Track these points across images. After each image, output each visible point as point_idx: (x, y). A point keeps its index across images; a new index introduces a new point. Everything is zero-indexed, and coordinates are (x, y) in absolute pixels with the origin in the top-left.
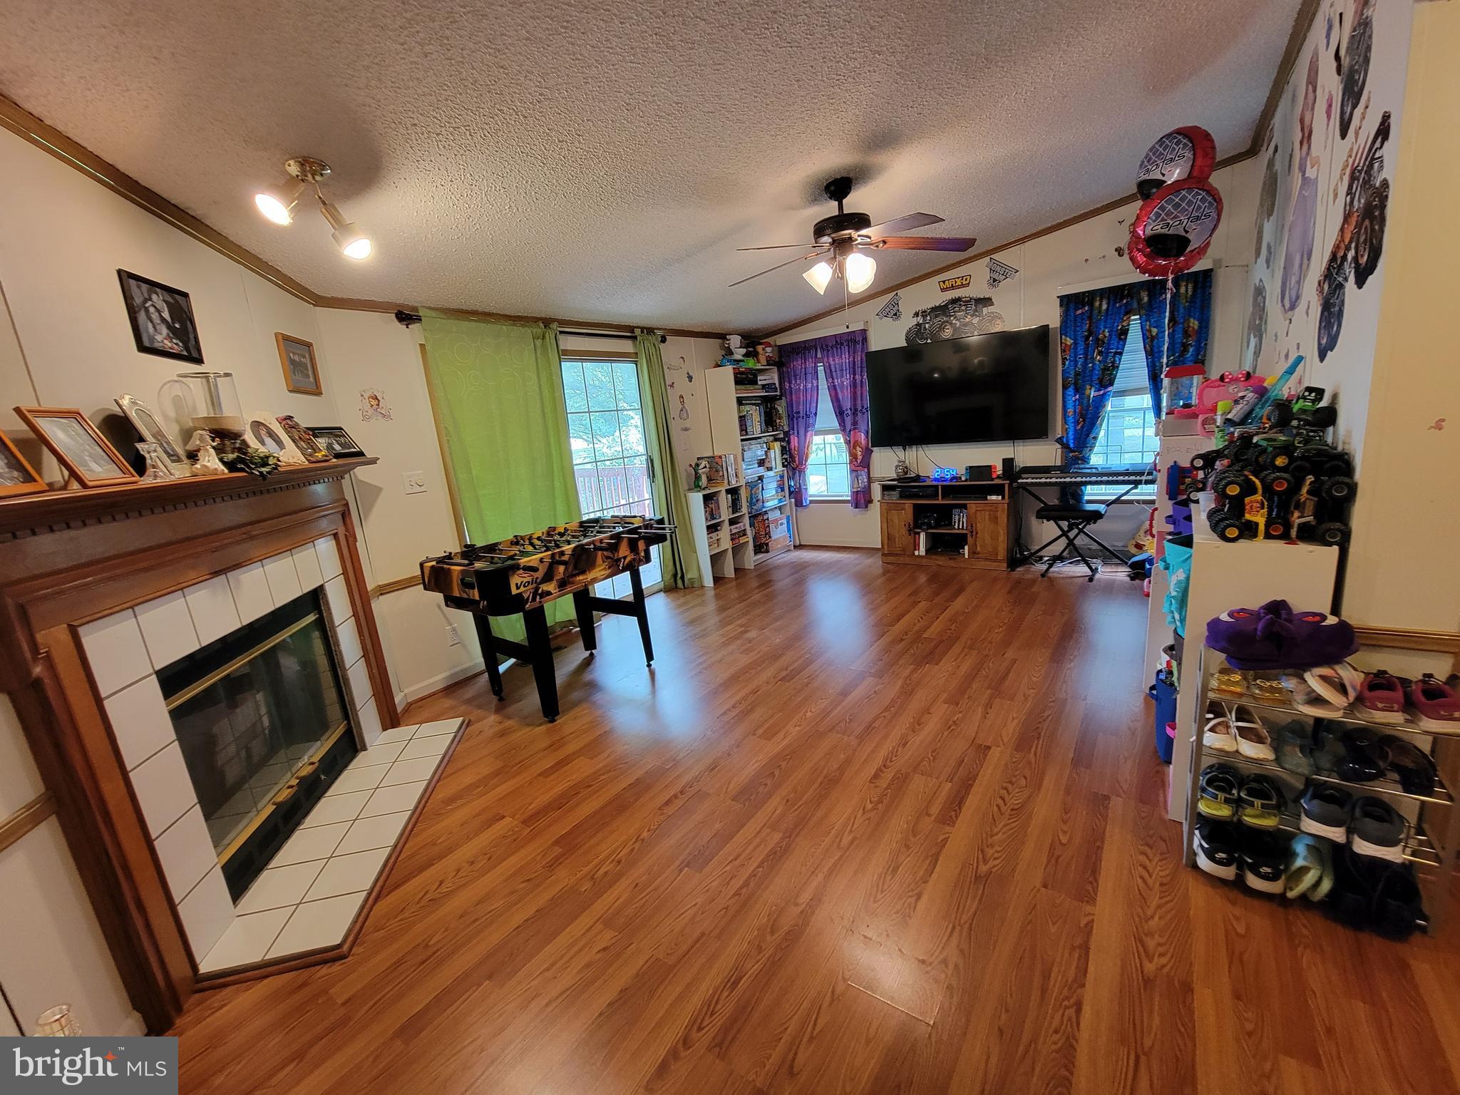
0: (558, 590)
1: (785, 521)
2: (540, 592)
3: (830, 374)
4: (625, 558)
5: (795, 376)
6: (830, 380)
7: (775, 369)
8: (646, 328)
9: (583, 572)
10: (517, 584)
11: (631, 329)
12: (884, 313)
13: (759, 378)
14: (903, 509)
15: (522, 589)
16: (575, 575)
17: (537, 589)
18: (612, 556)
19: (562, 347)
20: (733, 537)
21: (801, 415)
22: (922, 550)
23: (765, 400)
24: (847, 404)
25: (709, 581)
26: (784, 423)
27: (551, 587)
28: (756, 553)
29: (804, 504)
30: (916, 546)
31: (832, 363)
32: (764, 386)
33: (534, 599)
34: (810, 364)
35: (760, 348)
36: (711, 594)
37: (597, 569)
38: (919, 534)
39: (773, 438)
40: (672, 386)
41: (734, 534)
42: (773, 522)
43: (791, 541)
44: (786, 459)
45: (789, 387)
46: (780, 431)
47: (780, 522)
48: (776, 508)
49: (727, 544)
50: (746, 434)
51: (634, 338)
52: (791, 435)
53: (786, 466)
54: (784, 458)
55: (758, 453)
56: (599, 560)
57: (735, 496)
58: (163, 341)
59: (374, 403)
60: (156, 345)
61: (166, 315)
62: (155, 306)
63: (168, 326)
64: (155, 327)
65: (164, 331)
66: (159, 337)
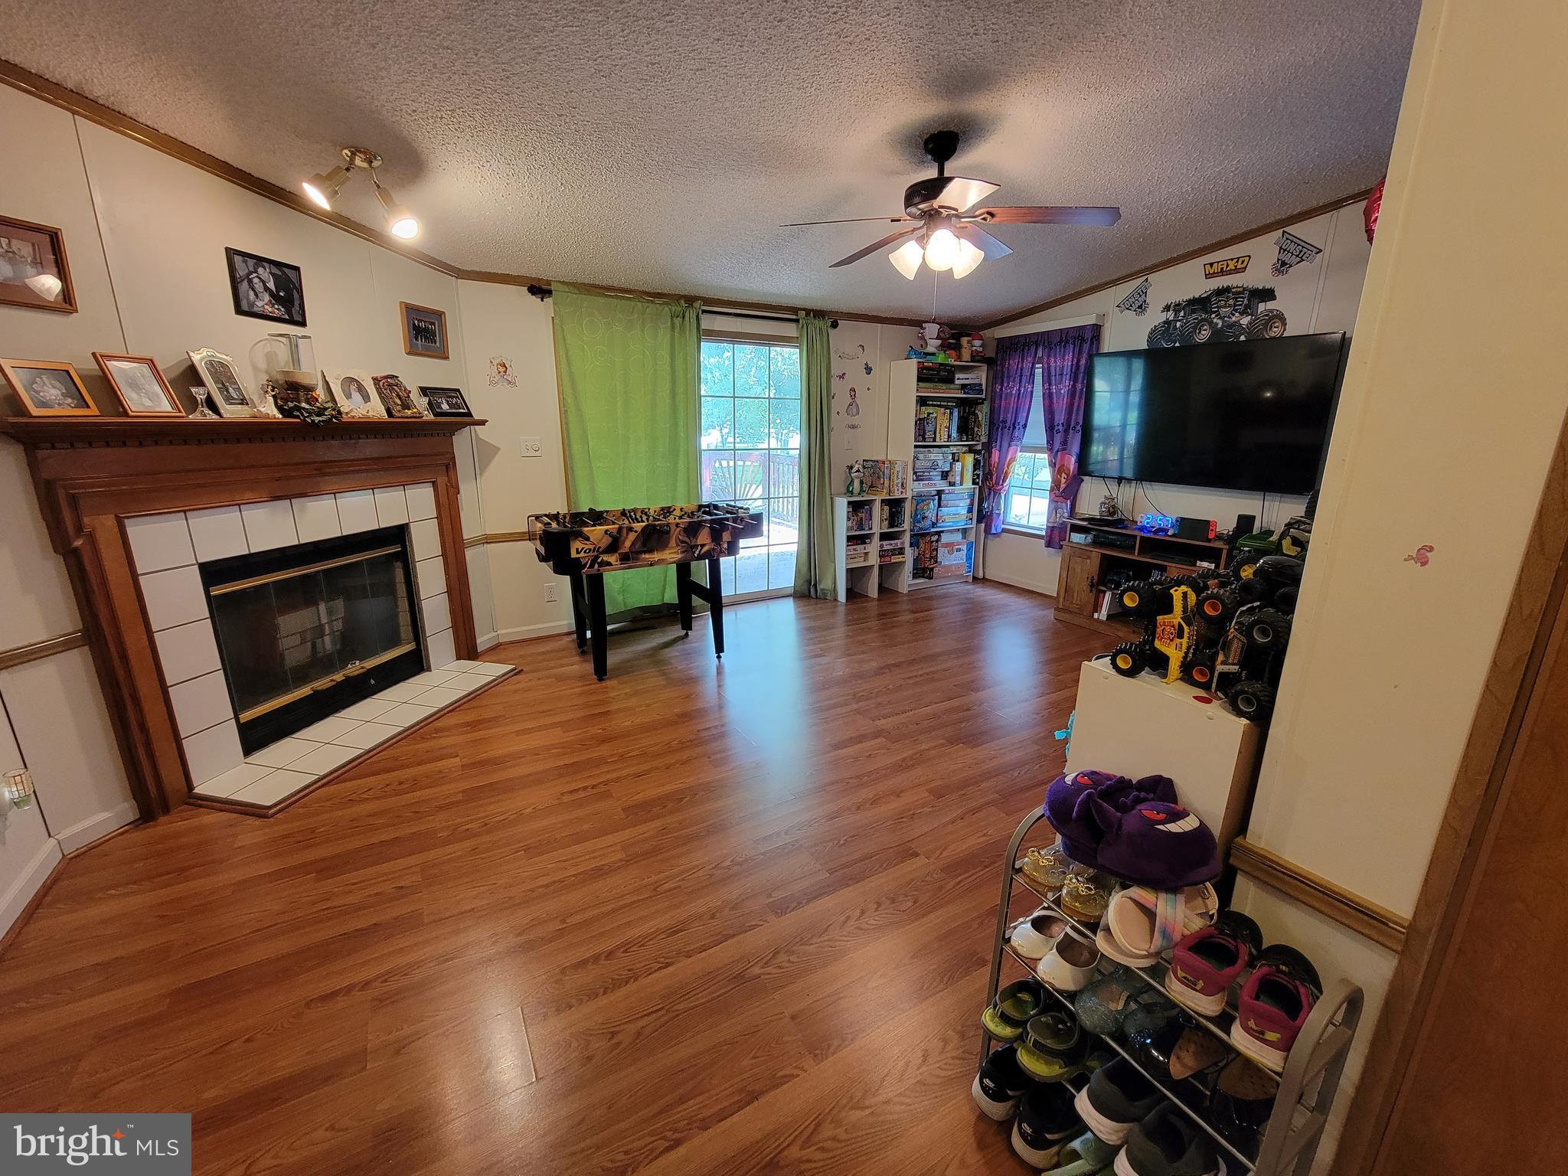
0: (619, 562)
1: (964, 547)
2: (599, 560)
3: (1047, 379)
4: (703, 546)
5: (1008, 377)
6: (1046, 386)
7: (985, 367)
8: (813, 310)
9: (650, 551)
10: (577, 549)
11: (795, 310)
13: (957, 376)
14: (1089, 558)
15: (582, 554)
16: (642, 552)
17: (597, 557)
18: (687, 540)
19: (703, 326)
20: (883, 554)
21: (1008, 425)
22: (1103, 615)
23: (962, 403)
24: (1060, 418)
25: (842, 597)
26: (983, 433)
27: (612, 559)
28: (915, 577)
29: (993, 531)
30: (1097, 608)
31: (1052, 364)
32: (964, 387)
33: (592, 566)
34: (1027, 365)
35: (964, 340)
36: (841, 610)
37: (667, 552)
38: (1104, 592)
39: (964, 449)
40: (842, 376)
41: (885, 550)
42: (947, 545)
43: (970, 572)
44: (978, 475)
45: (998, 390)
46: (978, 441)
47: (957, 547)
48: (959, 530)
49: (874, 560)
50: (924, 440)
51: (797, 321)
52: (992, 448)
53: (977, 484)
54: (976, 474)
55: (940, 463)
56: (673, 543)
57: (895, 506)
58: (263, 306)
59: (502, 369)
60: (255, 309)
61: (271, 285)
62: (260, 278)
63: (271, 294)
64: (256, 295)
65: (267, 297)
66: (259, 303)
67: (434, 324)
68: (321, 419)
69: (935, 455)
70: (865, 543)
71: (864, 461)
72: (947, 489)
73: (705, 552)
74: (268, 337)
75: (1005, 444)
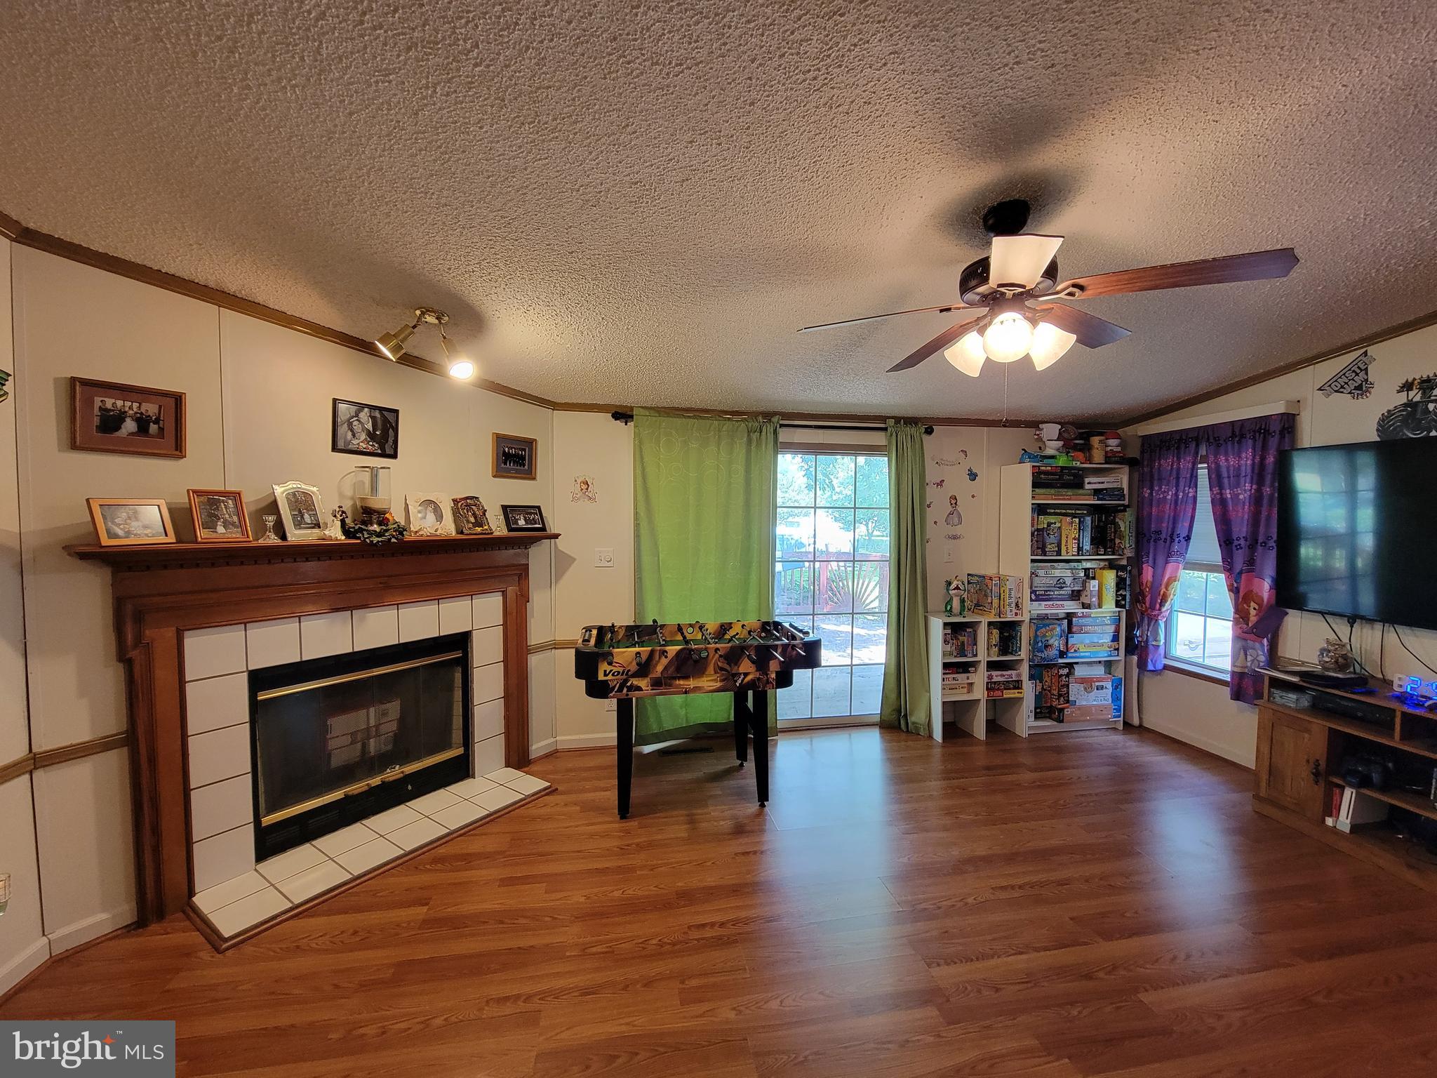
0: (650, 688)
1: (1109, 685)
2: (629, 684)
3: (1216, 480)
4: (746, 674)
5: (1159, 479)
6: (1216, 490)
7: (1126, 469)
8: (903, 418)
9: (686, 677)
10: (605, 671)
11: (883, 419)
12: (1335, 386)
13: (1087, 480)
14: (1308, 731)
15: (610, 677)
16: (675, 678)
17: (626, 681)
18: (729, 669)
19: (781, 439)
20: (991, 687)
21: (1163, 536)
22: (1343, 821)
23: (1094, 509)
24: (1241, 529)
25: (938, 734)
26: (1127, 546)
27: (643, 683)
28: (1038, 716)
29: (1150, 667)
30: (1331, 808)
31: (1223, 463)
32: (1097, 492)
33: (620, 690)
34: (1185, 464)
35: (1095, 440)
36: (937, 752)
37: (705, 679)
38: (1342, 788)
39: (1102, 564)
40: (941, 484)
41: (995, 683)
42: (1083, 681)
43: (1119, 716)
44: (1124, 597)
45: (1147, 495)
46: (1120, 555)
47: (1097, 684)
48: (1100, 662)
49: (979, 693)
50: (1044, 553)
51: (885, 429)
52: (1143, 563)
53: (1123, 606)
54: (1121, 595)
55: (1068, 581)
56: (711, 669)
57: (1007, 632)
58: (358, 444)
59: (584, 487)
60: (350, 447)
61: (369, 426)
62: (359, 421)
63: (368, 433)
64: (354, 435)
65: (363, 436)
66: (355, 442)
67: (525, 450)
68: (380, 539)
69: (1061, 571)
70: (969, 672)
71: (969, 575)
72: (1080, 611)
73: (748, 682)
74: (354, 469)
75: (1160, 560)
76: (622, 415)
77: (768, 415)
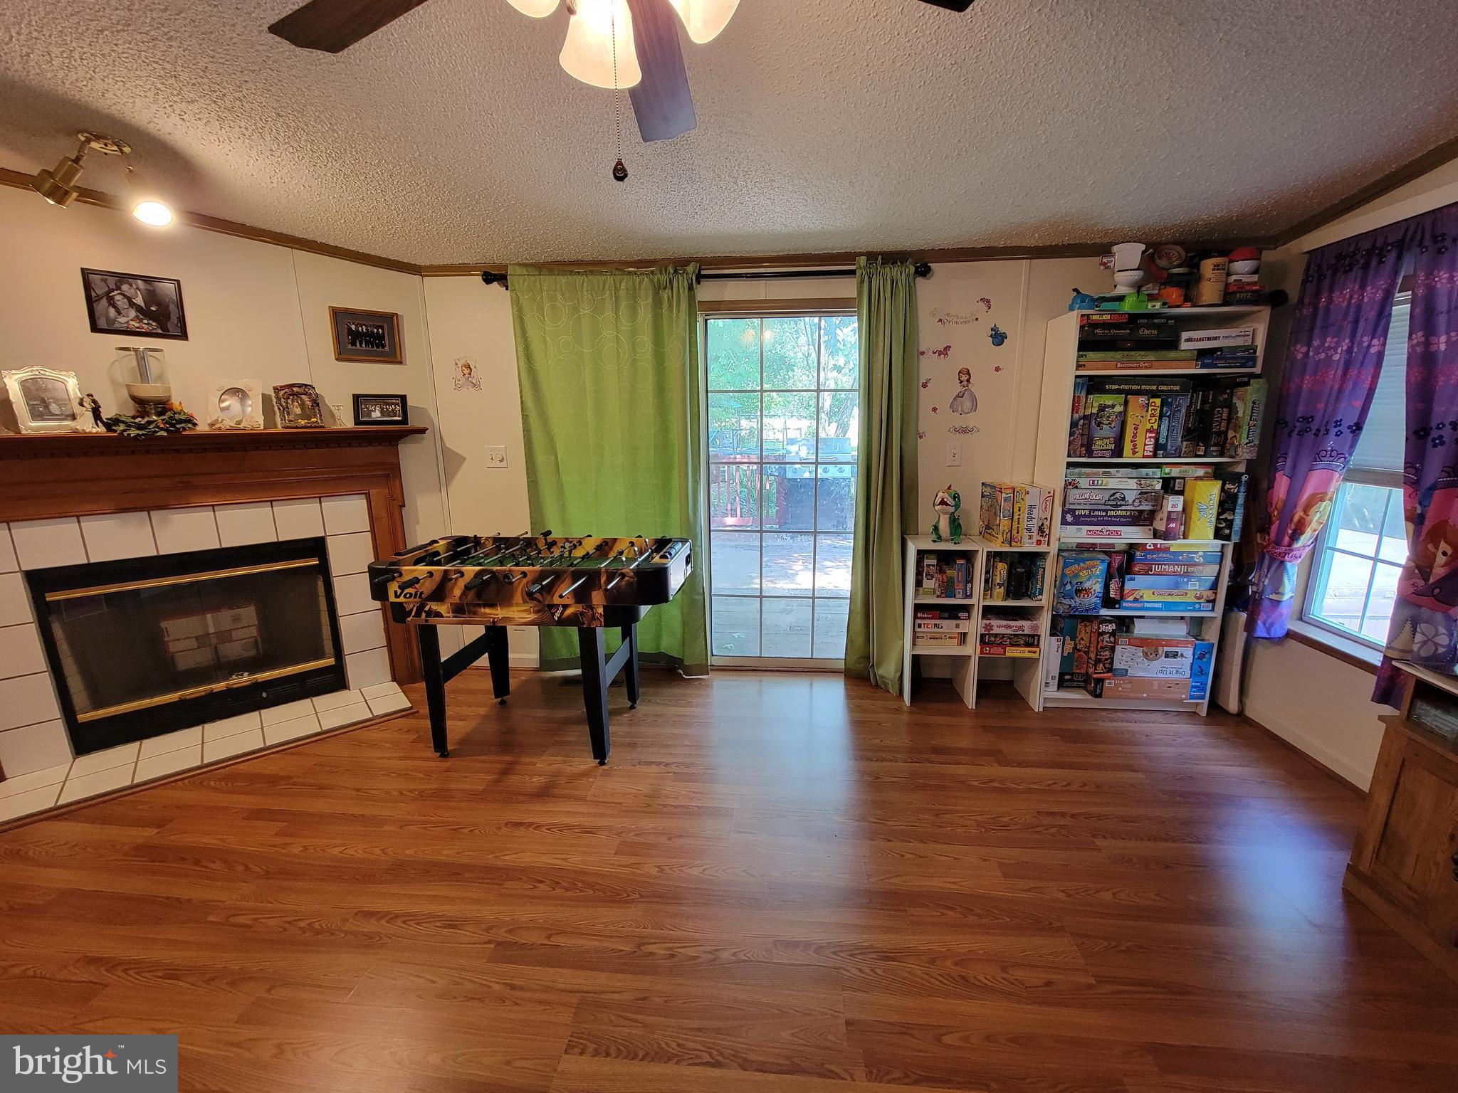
0: (451, 615)
1: (1189, 652)
2: (427, 608)
3: (1424, 321)
4: (565, 607)
5: (1324, 326)
6: (1420, 339)
7: (1265, 312)
8: (881, 254)
9: (492, 606)
10: (396, 592)
11: (850, 257)
13: (1185, 335)
15: (402, 599)
16: (479, 605)
17: (423, 605)
18: (541, 598)
20: (986, 640)
21: (1314, 426)
26: (1244, 442)
27: (442, 608)
28: (1063, 686)
29: (1266, 632)
31: (1443, 286)
32: (1202, 354)
33: (418, 614)
34: (1373, 297)
35: (1209, 265)
39: (1200, 472)
40: (944, 352)
41: (996, 635)
42: (1143, 642)
43: (1203, 697)
44: (1230, 524)
45: (1299, 356)
46: (1233, 457)
47: (1166, 649)
48: (1182, 618)
49: (971, 649)
50: (1090, 453)
51: (853, 272)
52: (1276, 470)
53: (1228, 538)
54: (1225, 520)
55: (1130, 497)
56: (518, 597)
57: (1021, 568)
58: (127, 322)
59: (466, 371)
60: (117, 326)
61: (139, 301)
62: (124, 295)
63: (139, 309)
64: (119, 312)
65: (133, 313)
66: (122, 320)
67: (382, 328)
68: (140, 432)
69: (1125, 484)
70: (959, 618)
71: (983, 484)
72: (1150, 542)
73: (569, 616)
75: (1303, 466)
76: (494, 276)
77: (681, 263)
